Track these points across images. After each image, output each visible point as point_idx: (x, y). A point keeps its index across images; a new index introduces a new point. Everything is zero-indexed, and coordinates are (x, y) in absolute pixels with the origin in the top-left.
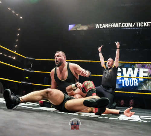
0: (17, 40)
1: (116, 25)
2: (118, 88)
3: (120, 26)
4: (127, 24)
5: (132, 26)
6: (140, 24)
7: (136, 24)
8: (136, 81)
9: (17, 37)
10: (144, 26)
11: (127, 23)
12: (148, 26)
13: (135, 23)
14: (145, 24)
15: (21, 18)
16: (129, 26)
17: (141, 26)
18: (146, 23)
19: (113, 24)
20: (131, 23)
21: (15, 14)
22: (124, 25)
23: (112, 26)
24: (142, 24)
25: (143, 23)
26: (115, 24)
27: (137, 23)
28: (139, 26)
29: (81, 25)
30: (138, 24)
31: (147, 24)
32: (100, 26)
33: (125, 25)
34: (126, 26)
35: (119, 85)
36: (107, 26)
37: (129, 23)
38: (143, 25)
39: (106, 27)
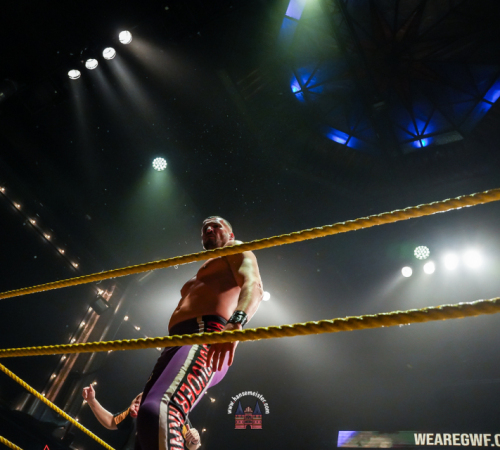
15: (213, 400)
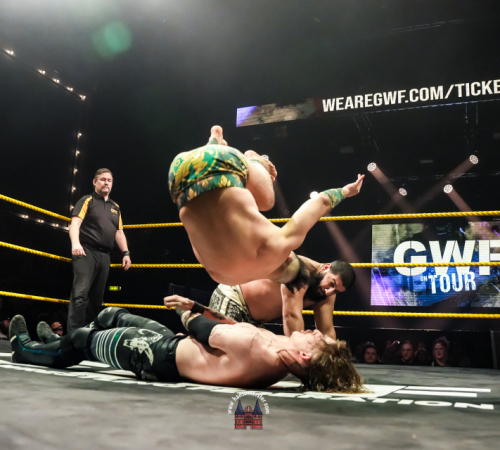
0: (76, 170)
1: (391, 98)
2: (415, 304)
3: (403, 100)
4: (424, 91)
5: (442, 97)
6: (470, 89)
7: (456, 89)
8: (469, 277)
9: (75, 162)
10: (484, 93)
11: (426, 89)
12: (496, 91)
13: (452, 86)
14: (485, 87)
15: (83, 97)
16: (432, 99)
17: (473, 93)
18: (490, 82)
19: (380, 95)
20: (441, 88)
21: (62, 88)
22: (415, 95)
23: (378, 102)
24: (477, 88)
25: (478, 84)
26: (385, 94)
27: (460, 86)
28: (468, 94)
29: (277, 106)
30: (464, 88)
31: (492, 86)
32: (338, 104)
33: (418, 95)
34: (422, 98)
35: (419, 293)
36: (360, 101)
37: (433, 89)
38: (479, 92)
39: (356, 106)
